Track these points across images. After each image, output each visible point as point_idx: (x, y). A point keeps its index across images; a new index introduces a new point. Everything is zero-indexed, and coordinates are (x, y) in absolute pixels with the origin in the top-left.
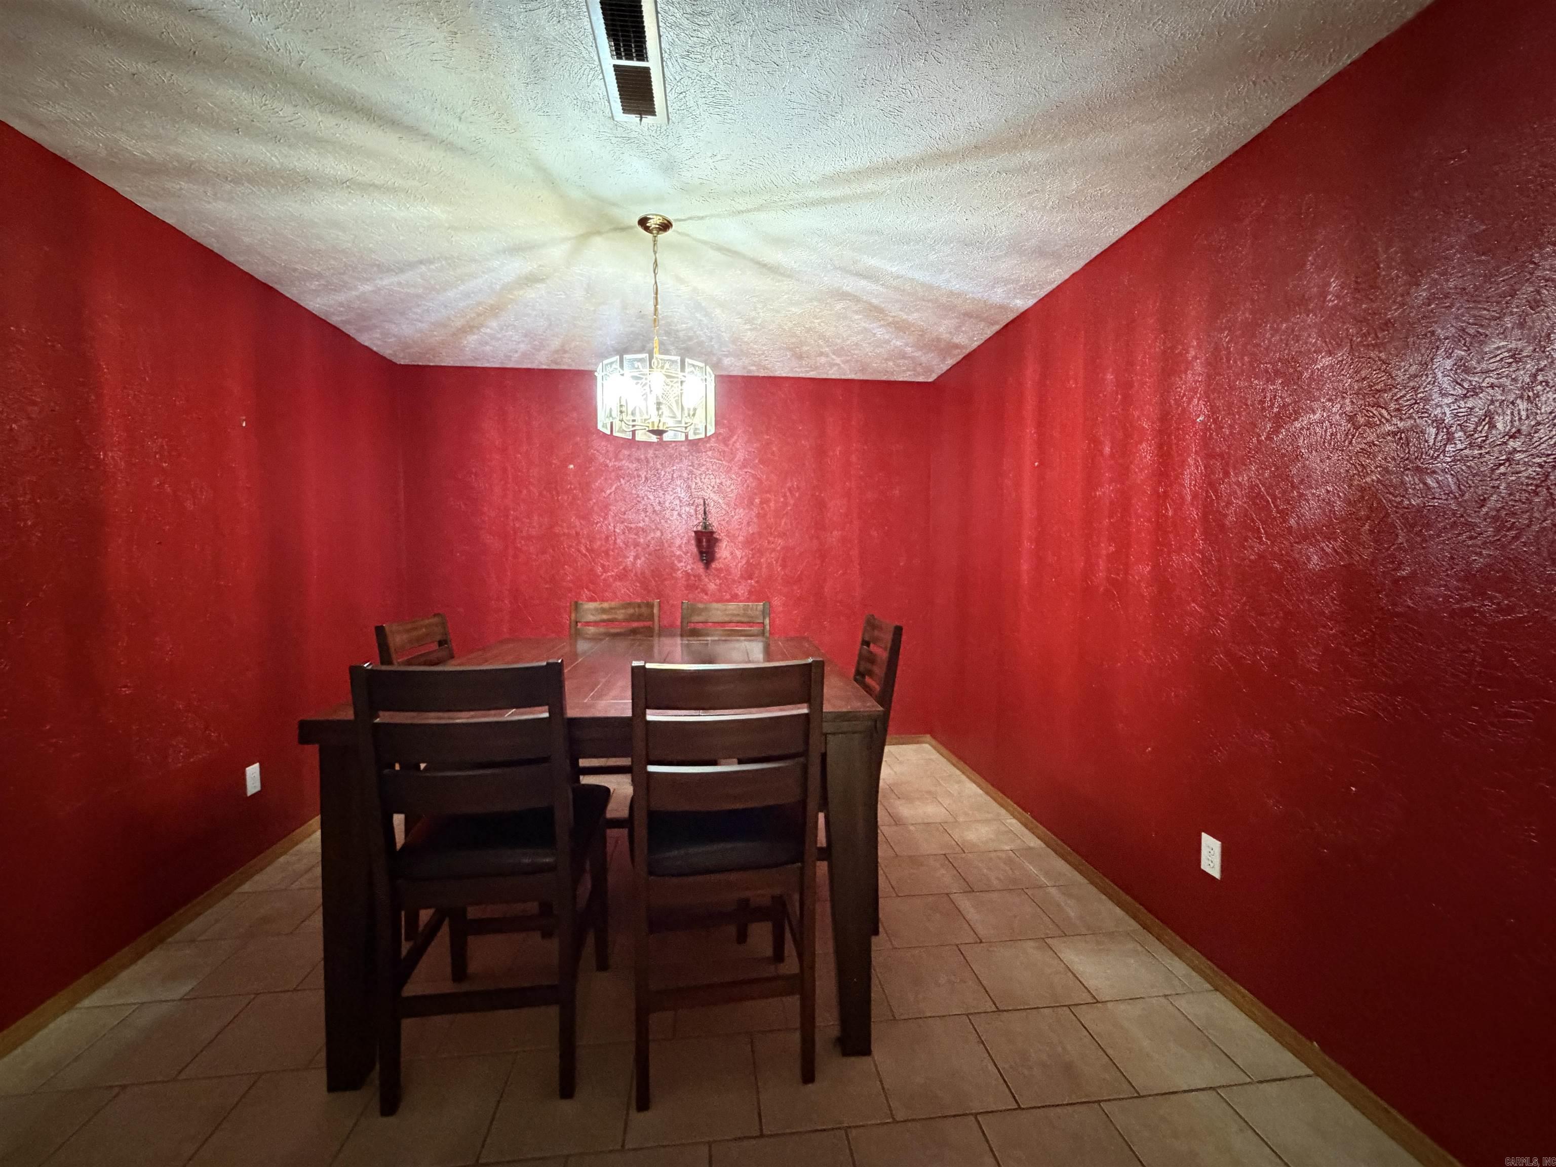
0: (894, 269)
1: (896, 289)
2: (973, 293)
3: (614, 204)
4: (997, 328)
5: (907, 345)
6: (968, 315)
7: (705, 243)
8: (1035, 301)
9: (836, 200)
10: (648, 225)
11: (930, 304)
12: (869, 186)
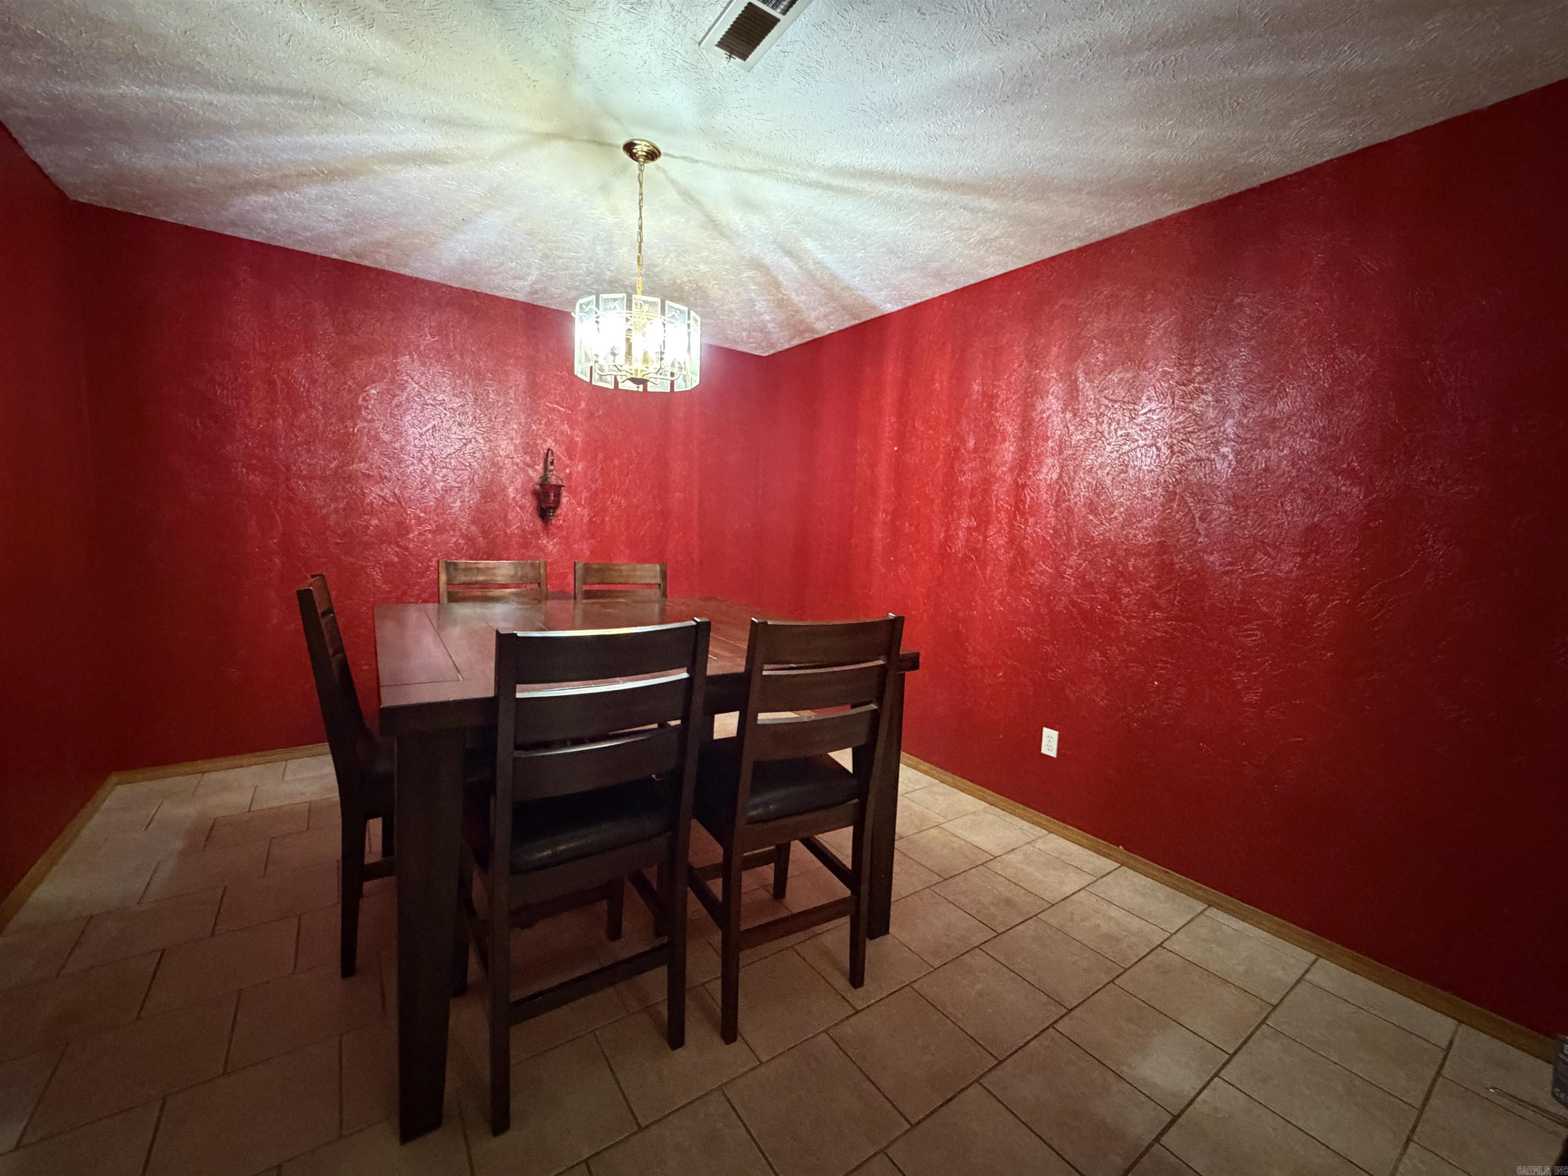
0: (820, 255)
1: (809, 272)
2: (862, 291)
3: (617, 119)
4: (857, 322)
5: (773, 320)
6: (844, 308)
7: (673, 182)
8: (900, 308)
9: (829, 187)
10: (634, 151)
11: (823, 291)
12: (865, 185)
